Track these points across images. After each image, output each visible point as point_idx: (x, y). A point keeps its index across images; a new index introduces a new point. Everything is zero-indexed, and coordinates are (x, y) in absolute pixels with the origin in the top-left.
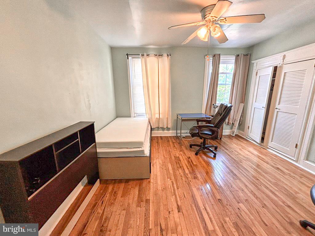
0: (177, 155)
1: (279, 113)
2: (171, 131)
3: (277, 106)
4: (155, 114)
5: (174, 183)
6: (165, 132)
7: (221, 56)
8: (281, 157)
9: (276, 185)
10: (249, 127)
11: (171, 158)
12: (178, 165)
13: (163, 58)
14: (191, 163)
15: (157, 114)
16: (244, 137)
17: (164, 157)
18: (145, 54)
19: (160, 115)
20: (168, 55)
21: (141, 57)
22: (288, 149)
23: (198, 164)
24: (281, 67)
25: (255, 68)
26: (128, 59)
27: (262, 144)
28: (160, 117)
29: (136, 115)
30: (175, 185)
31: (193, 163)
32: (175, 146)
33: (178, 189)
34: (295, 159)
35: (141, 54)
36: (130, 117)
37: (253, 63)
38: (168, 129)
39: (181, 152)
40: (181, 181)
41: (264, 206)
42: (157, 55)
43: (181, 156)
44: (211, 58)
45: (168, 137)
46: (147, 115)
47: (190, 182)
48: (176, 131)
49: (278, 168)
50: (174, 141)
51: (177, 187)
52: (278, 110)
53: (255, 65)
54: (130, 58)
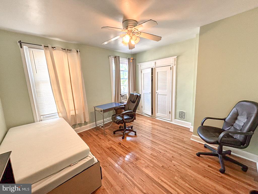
0: (109, 146)
1: (158, 95)
2: (88, 125)
3: (157, 91)
4: (69, 111)
5: (126, 174)
6: (83, 128)
7: (120, 58)
8: (164, 121)
9: (174, 138)
10: (142, 106)
11: (105, 152)
12: (117, 155)
13: (72, 53)
14: (125, 148)
15: (72, 110)
16: (140, 114)
17: (99, 153)
18: (50, 46)
19: (76, 111)
20: (77, 51)
21: (44, 49)
22: (166, 115)
23: (130, 146)
24: (154, 69)
25: (139, 68)
26: (21, 47)
27: (152, 116)
28: (77, 113)
29: (43, 117)
30: (129, 176)
31: (126, 147)
32: (100, 138)
33: (133, 177)
34: (170, 120)
35: (43, 45)
36: (34, 122)
37: (138, 65)
38: (86, 123)
39: (110, 142)
40: (130, 169)
41: (181, 155)
42: (65, 49)
43: (112, 145)
44: (113, 59)
45: (88, 132)
46: (60, 114)
47: (136, 165)
48: (95, 123)
49: (168, 128)
50: (96, 134)
51: (131, 176)
52: (157, 94)
53: (139, 66)
54: (25, 47)
